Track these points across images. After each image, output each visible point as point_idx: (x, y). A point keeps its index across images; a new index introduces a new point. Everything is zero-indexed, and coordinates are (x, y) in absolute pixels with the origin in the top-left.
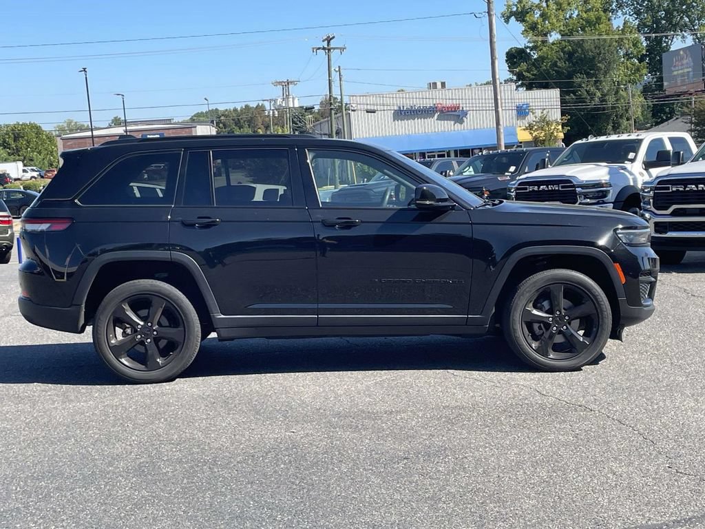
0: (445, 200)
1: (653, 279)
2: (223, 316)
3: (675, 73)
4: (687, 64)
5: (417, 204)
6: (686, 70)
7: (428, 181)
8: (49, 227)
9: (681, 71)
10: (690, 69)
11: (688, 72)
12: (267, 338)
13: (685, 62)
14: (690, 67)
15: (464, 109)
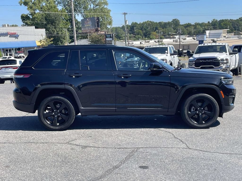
0: (161, 68)
1: (234, 96)
2: (83, 108)
3: (86, 26)
4: (90, 23)
5: (151, 70)
6: (89, 25)
7: (155, 61)
8: (23, 77)
9: (88, 25)
10: (91, 25)
11: (90, 26)
12: (98, 115)
13: (89, 22)
14: (91, 24)
15: (18, 34)
